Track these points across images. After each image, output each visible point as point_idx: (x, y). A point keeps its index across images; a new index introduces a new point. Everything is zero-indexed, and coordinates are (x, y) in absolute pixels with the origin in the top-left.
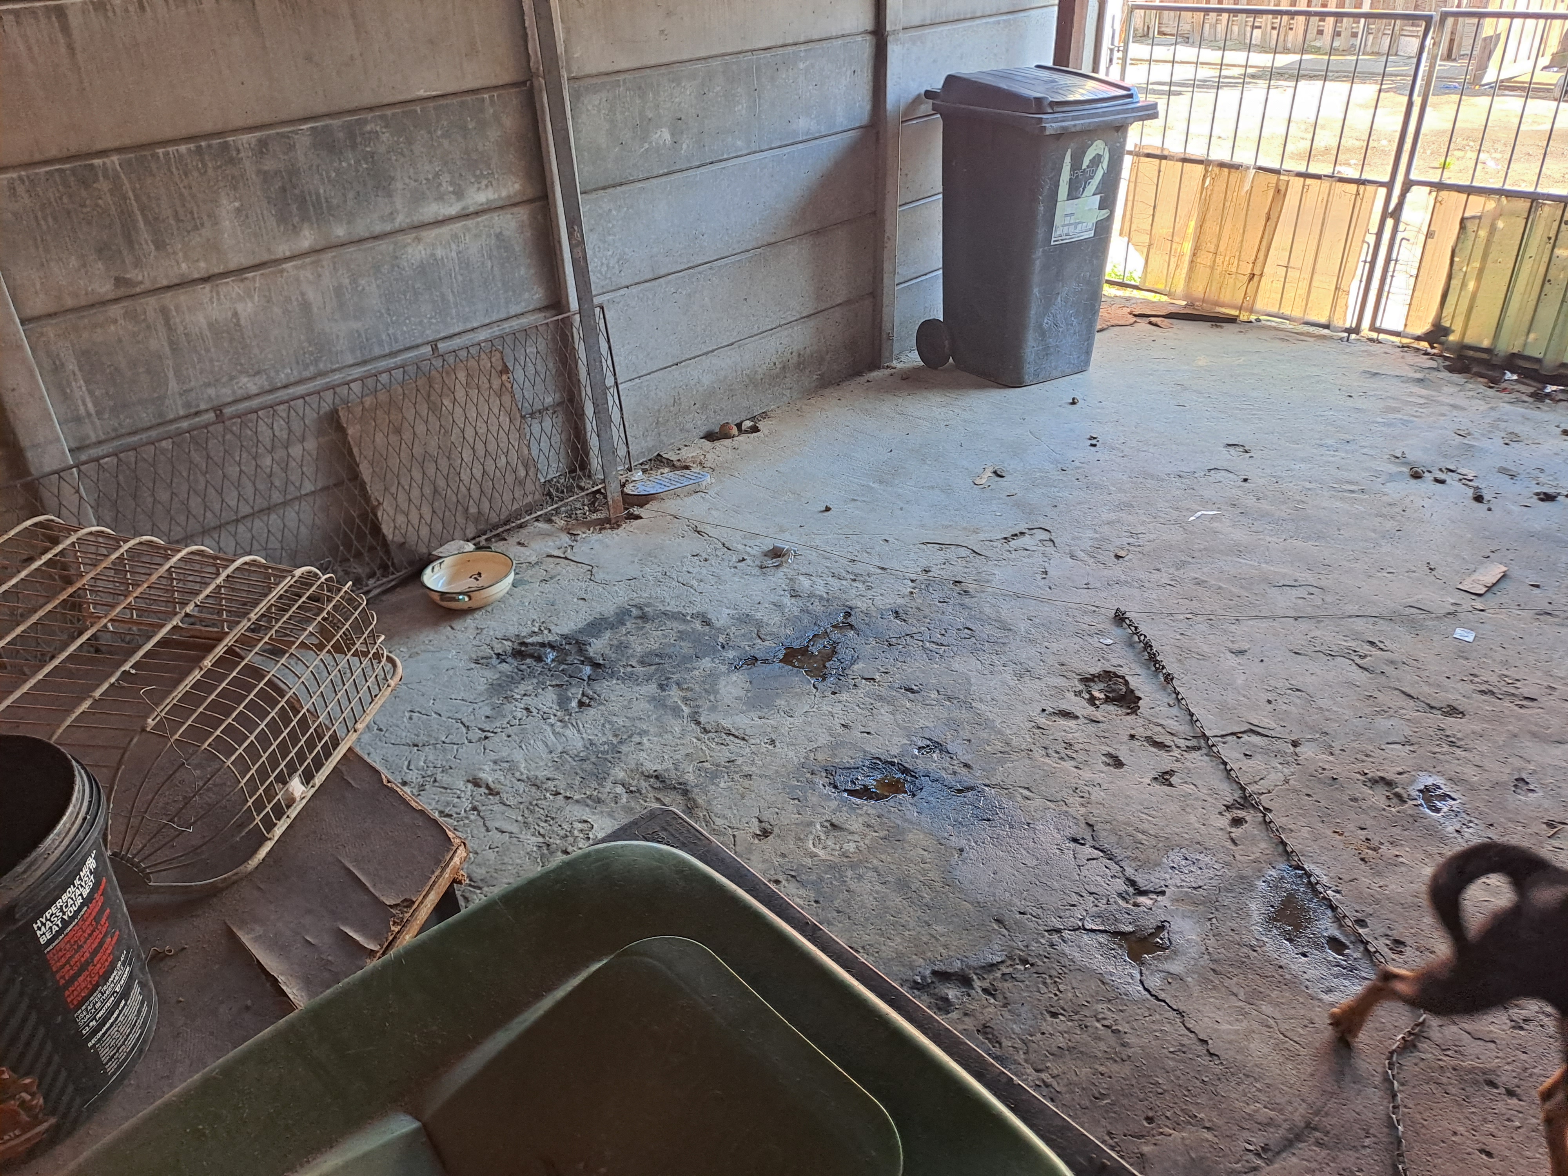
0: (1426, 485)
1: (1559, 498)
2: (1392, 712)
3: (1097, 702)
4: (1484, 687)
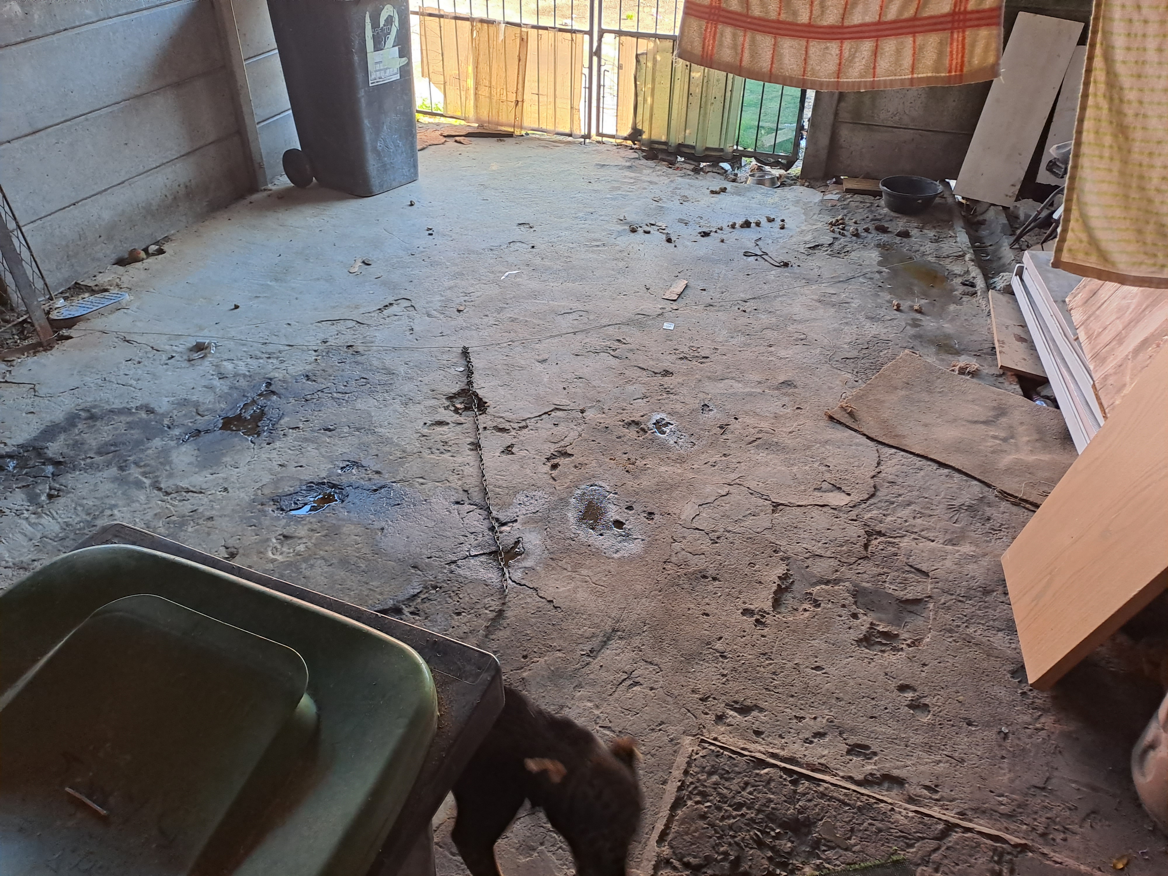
0: (640, 235)
1: (712, 234)
2: (634, 381)
3: (460, 412)
4: (682, 356)
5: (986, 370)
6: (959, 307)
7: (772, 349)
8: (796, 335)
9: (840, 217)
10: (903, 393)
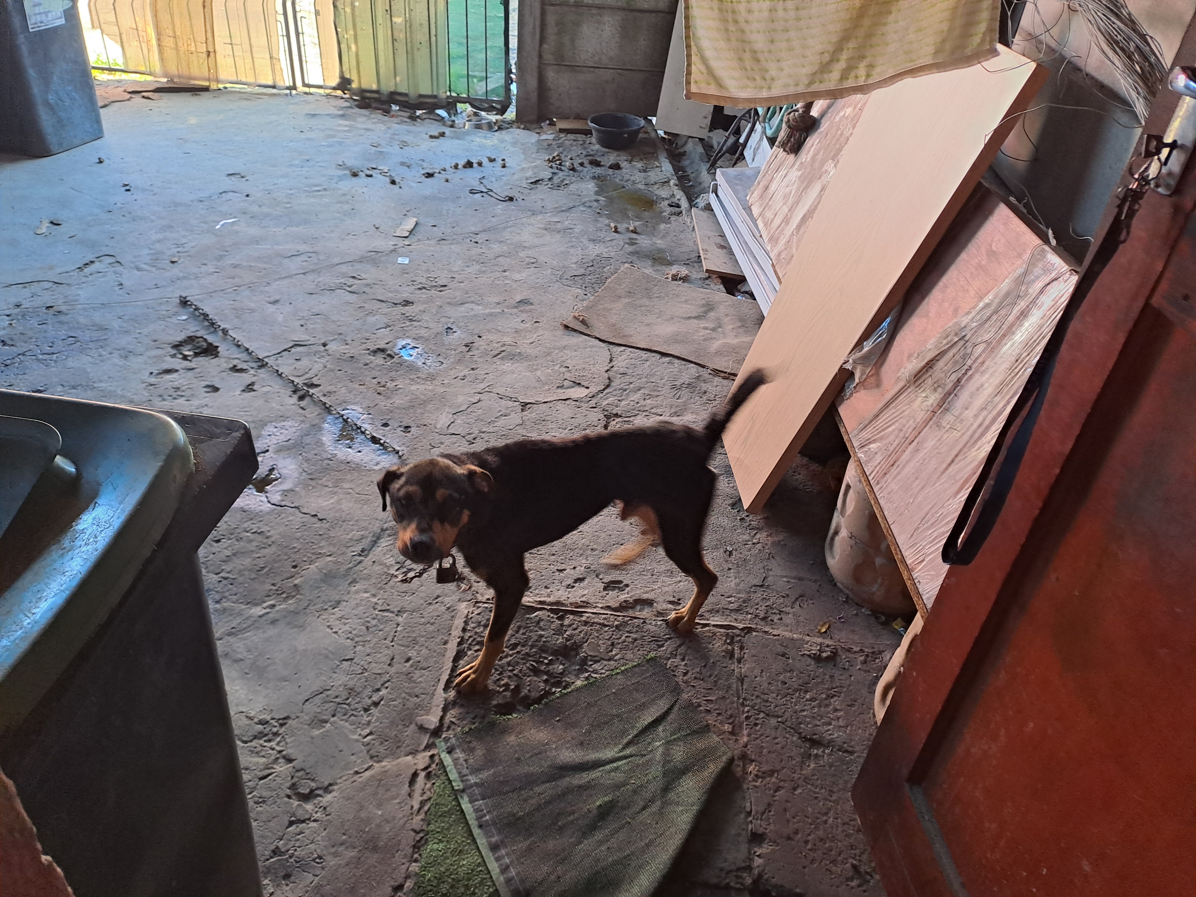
0: (362, 179)
1: (436, 175)
2: (374, 312)
3: (189, 358)
4: (420, 286)
5: (695, 275)
6: (668, 226)
7: (507, 273)
8: (528, 260)
9: (555, 154)
10: (627, 300)
